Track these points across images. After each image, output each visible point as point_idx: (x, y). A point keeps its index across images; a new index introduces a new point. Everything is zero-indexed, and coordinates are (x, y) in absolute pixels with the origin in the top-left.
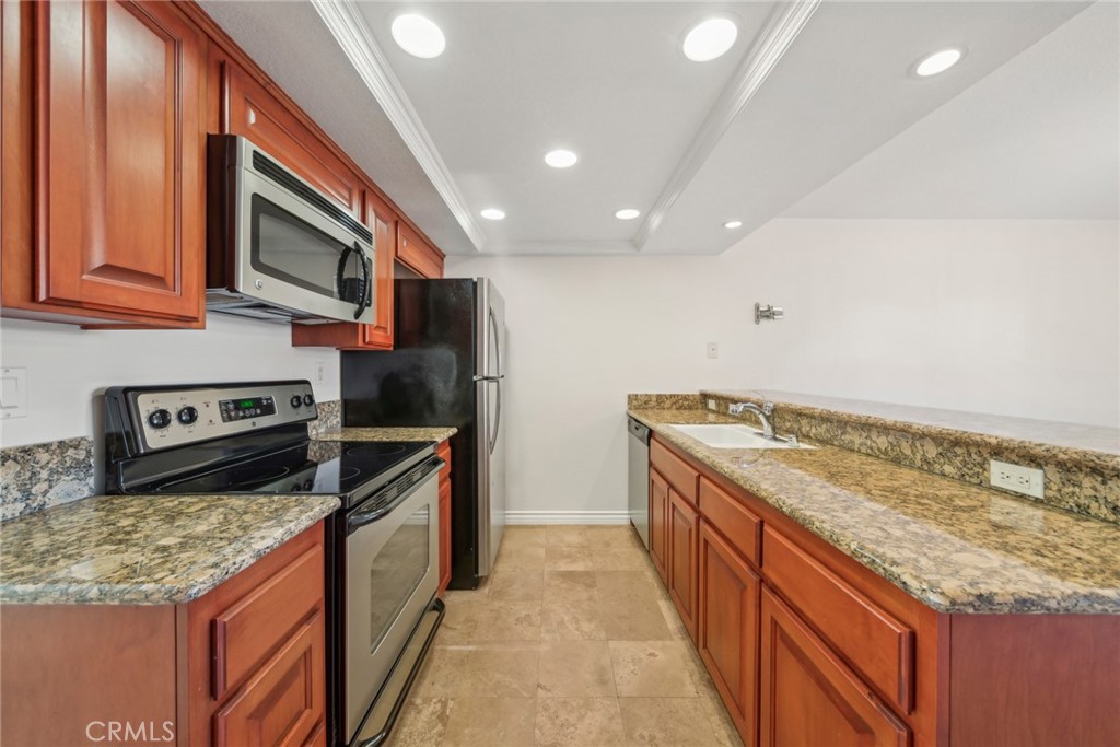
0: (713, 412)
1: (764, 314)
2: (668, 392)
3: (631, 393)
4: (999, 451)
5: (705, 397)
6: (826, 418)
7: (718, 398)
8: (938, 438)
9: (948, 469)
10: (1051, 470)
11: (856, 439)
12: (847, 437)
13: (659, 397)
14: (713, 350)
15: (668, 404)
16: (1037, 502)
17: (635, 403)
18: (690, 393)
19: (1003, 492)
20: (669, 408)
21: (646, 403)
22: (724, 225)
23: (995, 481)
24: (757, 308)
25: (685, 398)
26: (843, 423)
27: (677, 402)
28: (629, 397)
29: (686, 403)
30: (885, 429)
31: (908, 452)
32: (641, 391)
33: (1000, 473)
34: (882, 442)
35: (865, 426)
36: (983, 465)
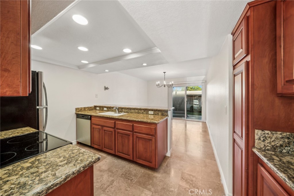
0: (98, 110)
1: (106, 88)
2: (87, 106)
3: (77, 107)
4: (150, 110)
5: (95, 107)
6: (128, 109)
7: (100, 107)
8: (143, 109)
9: (145, 113)
10: (154, 111)
11: (133, 111)
12: (131, 111)
13: (84, 108)
14: (96, 96)
15: (87, 109)
16: (153, 115)
17: (78, 110)
18: (92, 106)
19: (150, 114)
20: (87, 111)
21: (81, 110)
22: (105, 70)
23: (149, 113)
24: (105, 87)
25: (91, 107)
26: (131, 109)
27: (89, 109)
28: (76, 109)
29: (91, 109)
30: (137, 109)
31: (140, 112)
32: (80, 107)
33: (150, 112)
34: (137, 111)
35: (134, 109)
36: (148, 112)
